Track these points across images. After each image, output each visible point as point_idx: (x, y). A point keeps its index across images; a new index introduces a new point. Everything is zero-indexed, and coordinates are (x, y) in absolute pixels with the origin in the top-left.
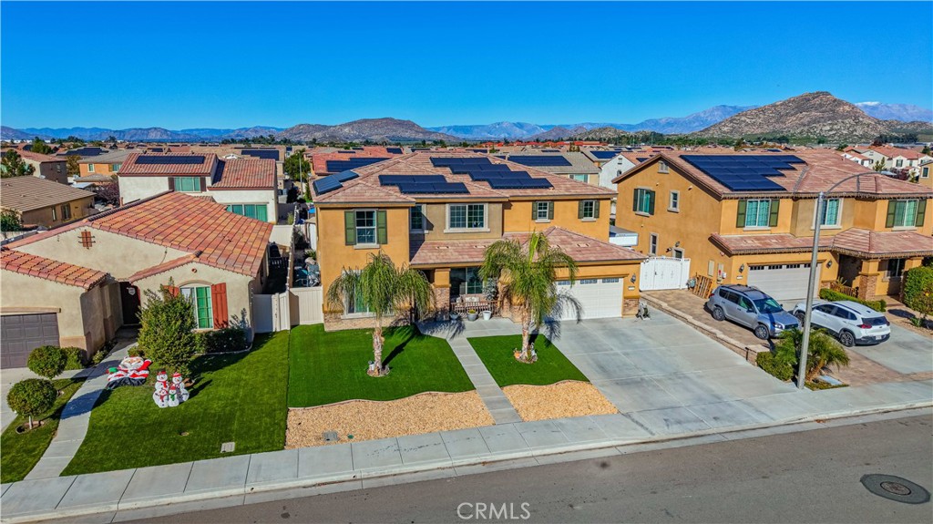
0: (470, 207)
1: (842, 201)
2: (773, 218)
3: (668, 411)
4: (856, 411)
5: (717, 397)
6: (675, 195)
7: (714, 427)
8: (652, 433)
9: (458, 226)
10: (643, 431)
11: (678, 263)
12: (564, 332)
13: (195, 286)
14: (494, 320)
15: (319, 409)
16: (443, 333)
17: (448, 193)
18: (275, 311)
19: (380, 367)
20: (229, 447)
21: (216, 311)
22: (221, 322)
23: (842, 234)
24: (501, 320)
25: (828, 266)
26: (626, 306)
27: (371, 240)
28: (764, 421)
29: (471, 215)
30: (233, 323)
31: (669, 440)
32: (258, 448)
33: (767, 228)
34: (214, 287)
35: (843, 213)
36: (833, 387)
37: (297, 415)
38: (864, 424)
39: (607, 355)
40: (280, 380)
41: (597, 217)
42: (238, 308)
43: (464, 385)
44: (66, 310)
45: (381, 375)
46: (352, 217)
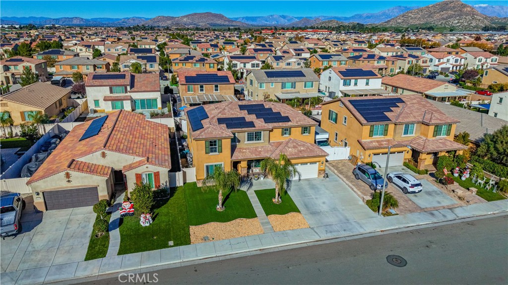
0: (256, 133)
1: (415, 125)
2: (385, 132)
3: (328, 227)
4: (397, 227)
5: (348, 220)
6: (345, 118)
7: (343, 234)
8: (320, 237)
9: (251, 140)
10: (317, 236)
11: (345, 149)
12: (293, 186)
13: (147, 173)
14: (265, 180)
15: (200, 226)
16: (244, 188)
17: (246, 127)
18: (177, 179)
19: (221, 207)
20: (171, 243)
21: (155, 182)
22: (157, 186)
23: (415, 139)
24: (268, 180)
25: (408, 153)
26: (319, 173)
27: (215, 151)
28: (362, 231)
29: (256, 136)
30: (162, 186)
31: (326, 240)
32: (181, 244)
33: (383, 136)
34: (155, 173)
35: (416, 129)
36: (393, 215)
37: (193, 229)
38: (397, 233)
39: (309, 199)
40: (184, 213)
41: (309, 133)
42: (164, 181)
43: (253, 215)
44: (100, 186)
45: (222, 211)
46: (208, 143)
